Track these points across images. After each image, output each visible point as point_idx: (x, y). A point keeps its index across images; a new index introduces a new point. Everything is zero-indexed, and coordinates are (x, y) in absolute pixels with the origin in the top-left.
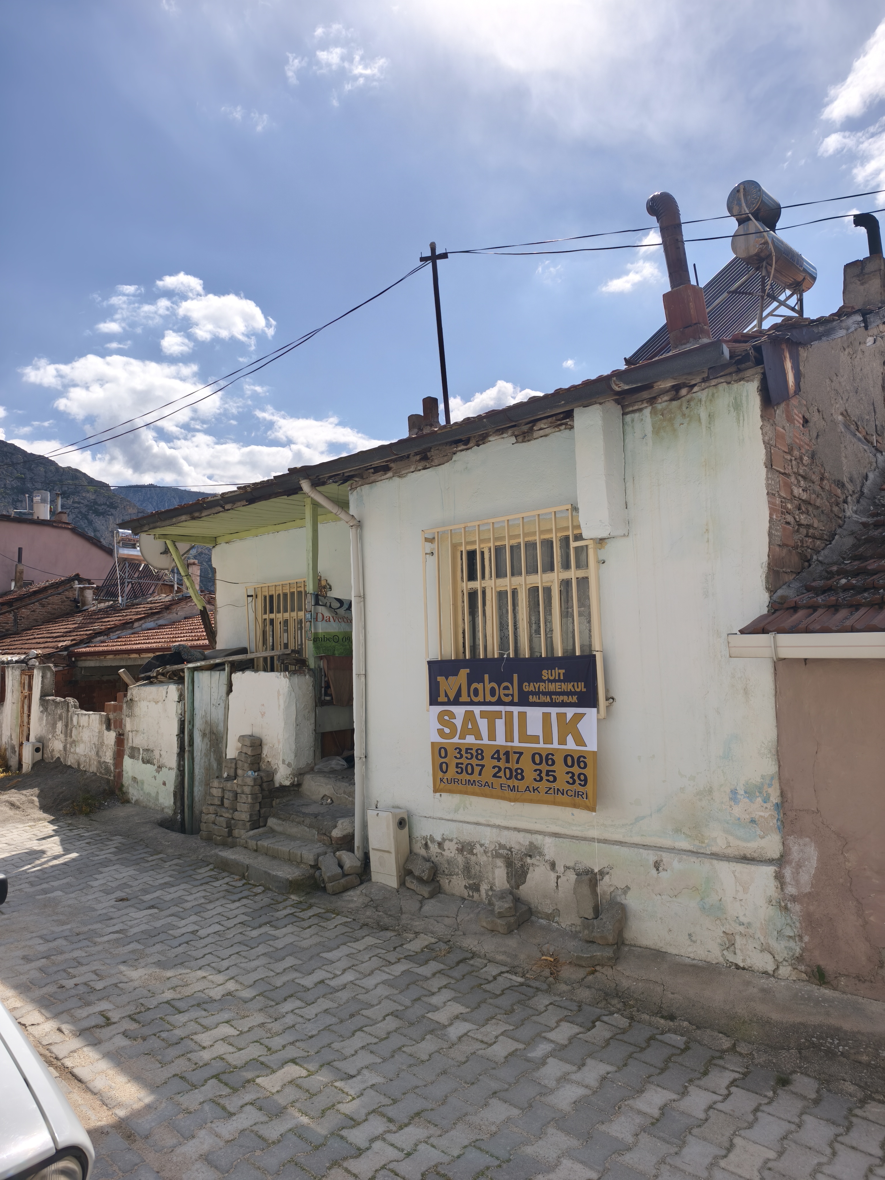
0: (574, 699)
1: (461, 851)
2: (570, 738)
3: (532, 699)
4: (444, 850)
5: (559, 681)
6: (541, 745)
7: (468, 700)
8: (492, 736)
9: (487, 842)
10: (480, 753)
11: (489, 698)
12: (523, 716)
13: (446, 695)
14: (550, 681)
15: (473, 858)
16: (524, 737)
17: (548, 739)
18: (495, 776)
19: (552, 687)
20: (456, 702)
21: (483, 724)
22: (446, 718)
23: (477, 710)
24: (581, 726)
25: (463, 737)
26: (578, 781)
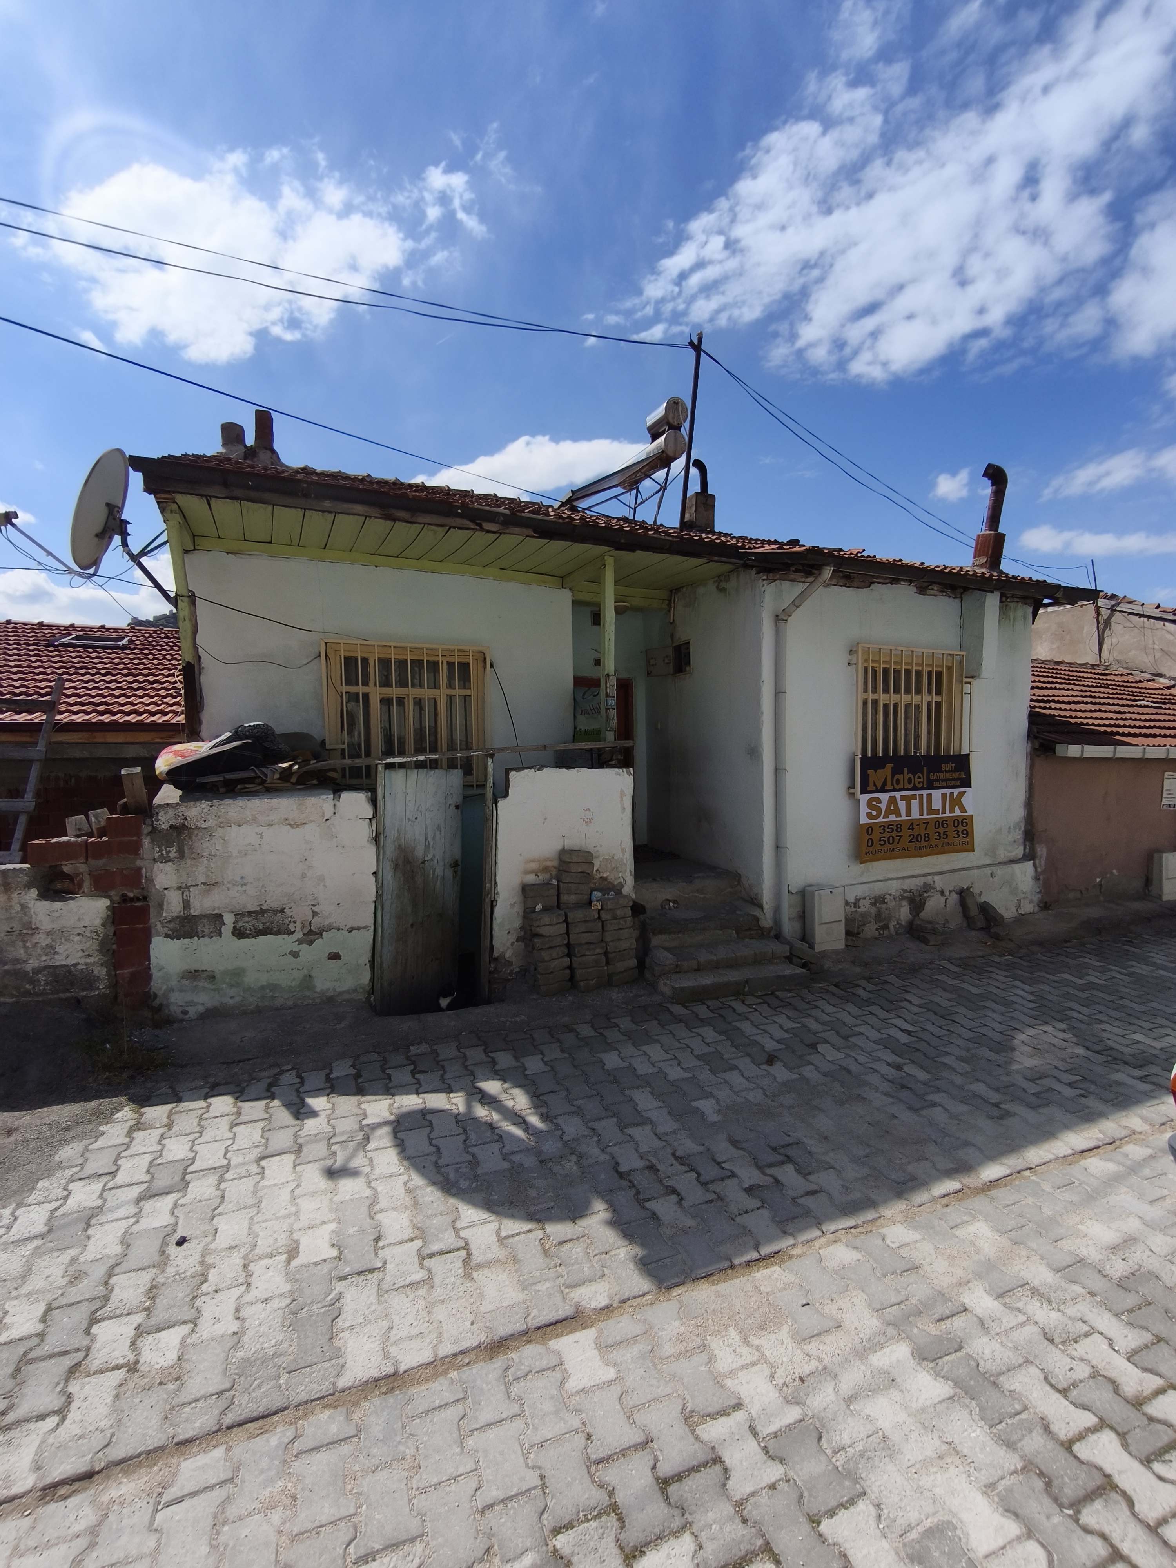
0: (958, 783)
1: (873, 904)
2: (957, 808)
3: (936, 784)
4: (859, 907)
5: (952, 771)
6: (940, 815)
7: (892, 788)
8: (909, 813)
9: (893, 892)
10: (899, 826)
11: (907, 786)
12: (929, 796)
13: (875, 785)
14: (946, 771)
15: (884, 906)
16: (931, 811)
17: (944, 812)
18: (910, 841)
19: (947, 776)
20: (883, 790)
21: (902, 805)
22: (874, 803)
23: (898, 795)
24: (963, 800)
25: (886, 817)
26: (961, 835)
